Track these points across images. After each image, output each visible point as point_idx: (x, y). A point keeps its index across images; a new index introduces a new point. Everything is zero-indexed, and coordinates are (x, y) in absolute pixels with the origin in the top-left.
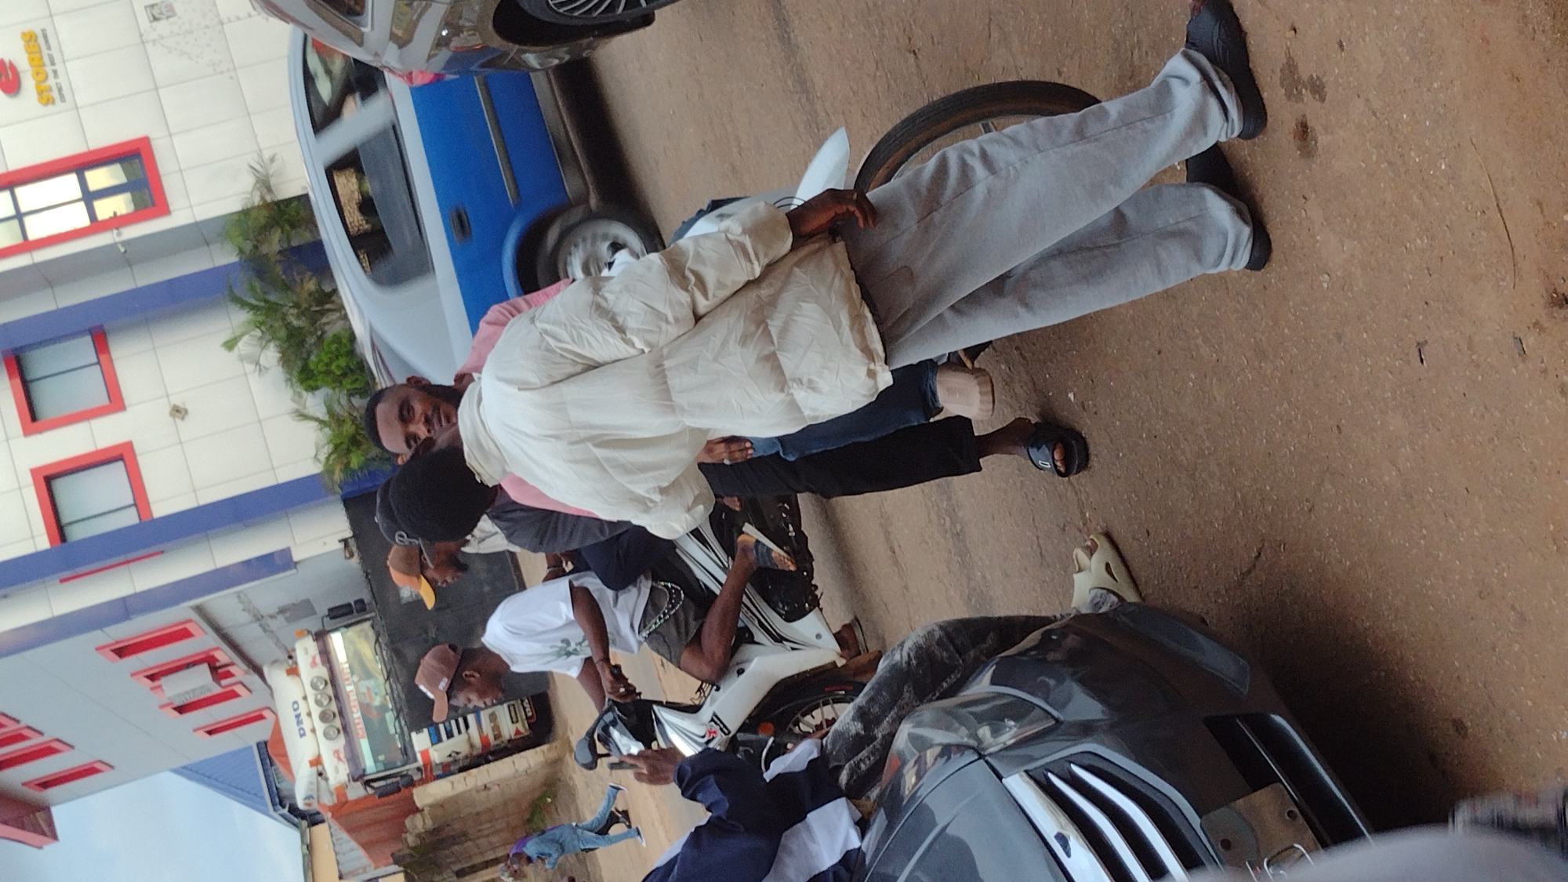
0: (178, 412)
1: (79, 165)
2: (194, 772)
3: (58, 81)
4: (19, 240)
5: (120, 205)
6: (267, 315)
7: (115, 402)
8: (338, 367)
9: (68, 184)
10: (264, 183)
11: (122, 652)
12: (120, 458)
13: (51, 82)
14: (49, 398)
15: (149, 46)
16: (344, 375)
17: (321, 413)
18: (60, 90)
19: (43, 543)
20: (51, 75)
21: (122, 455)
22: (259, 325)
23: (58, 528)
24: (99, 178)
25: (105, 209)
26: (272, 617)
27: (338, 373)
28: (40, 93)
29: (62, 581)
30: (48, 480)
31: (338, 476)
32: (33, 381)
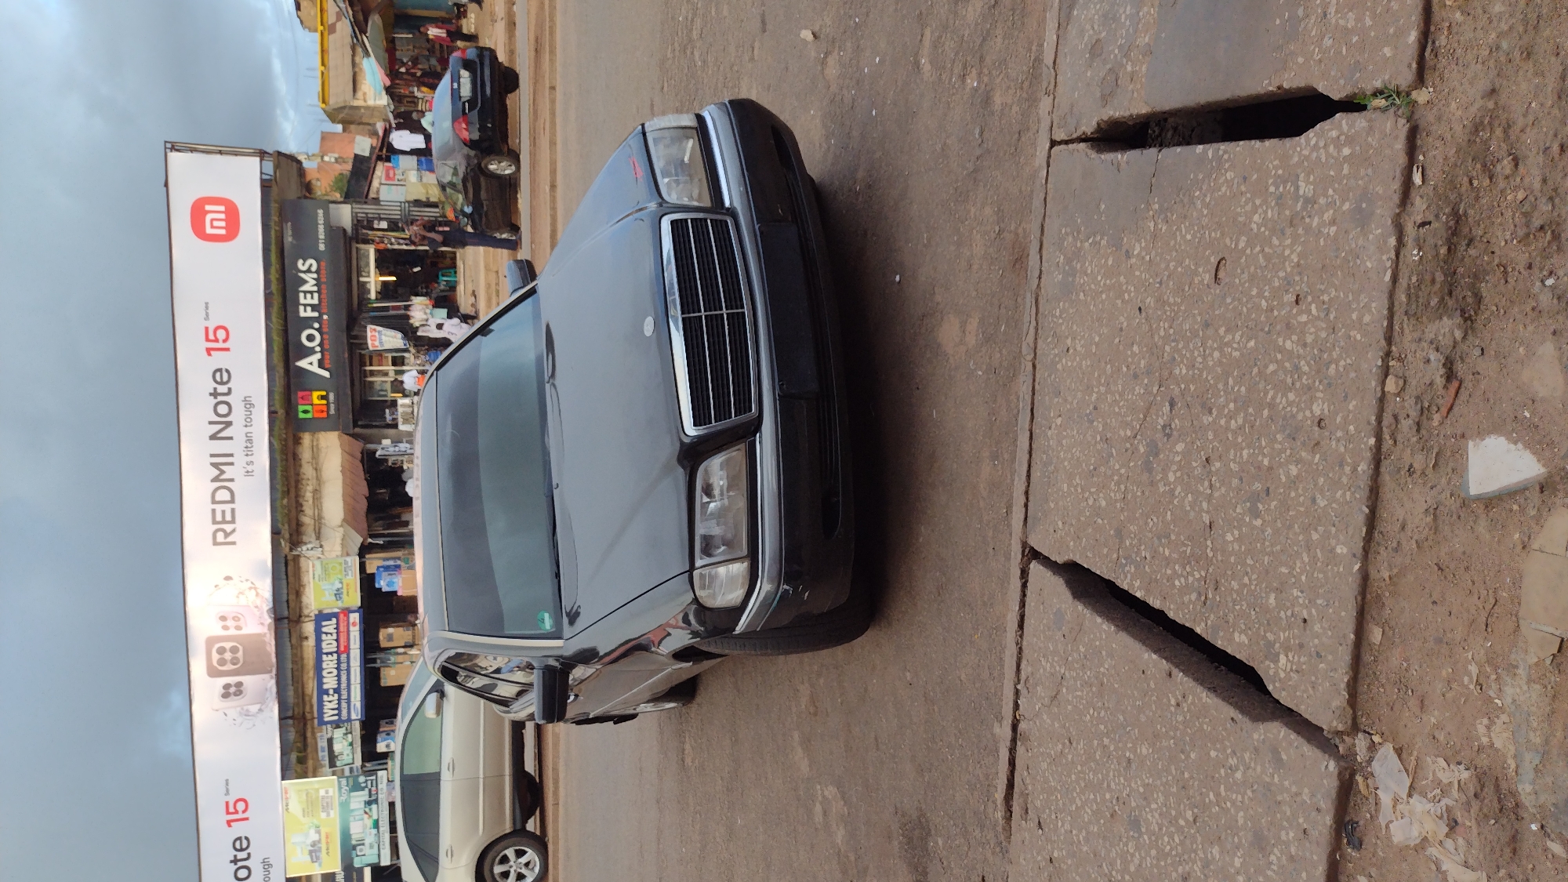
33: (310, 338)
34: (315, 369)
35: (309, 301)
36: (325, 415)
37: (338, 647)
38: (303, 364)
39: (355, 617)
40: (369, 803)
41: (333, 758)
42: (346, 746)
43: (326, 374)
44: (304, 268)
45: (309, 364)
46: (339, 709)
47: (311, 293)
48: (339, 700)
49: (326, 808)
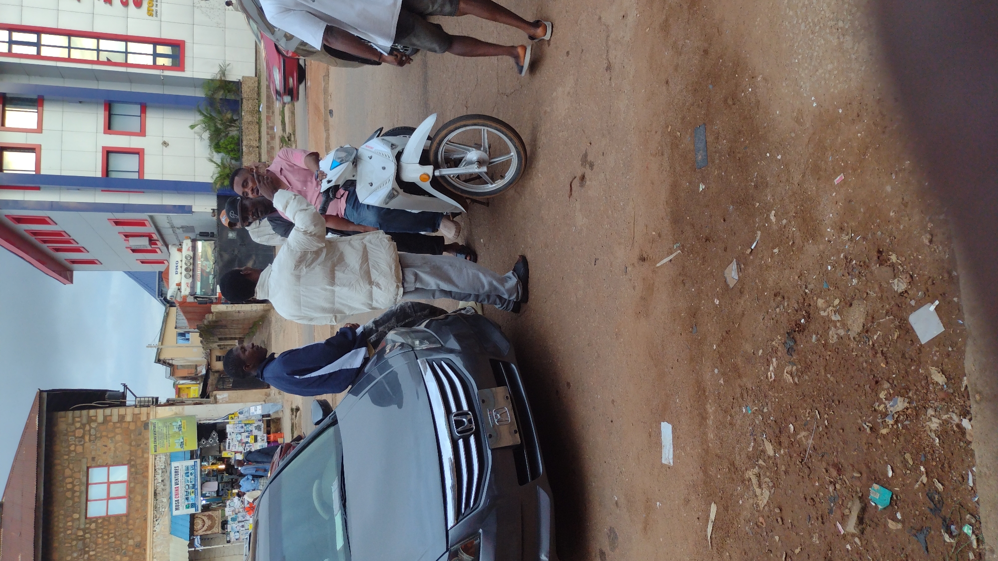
0: (165, 144)
1: (156, 42)
2: (132, 275)
3: (157, 8)
4: (124, 62)
5: (166, 62)
6: (209, 121)
7: (142, 133)
8: (230, 147)
9: (149, 48)
10: (223, 72)
11: (118, 223)
12: (138, 153)
13: (154, 8)
14: (118, 122)
15: (195, 8)
16: (232, 151)
17: (219, 162)
18: (157, 12)
19: (99, 174)
20: (155, 5)
21: (139, 153)
22: (204, 122)
23: (106, 170)
24: (161, 49)
25: (161, 61)
26: (178, 228)
27: (230, 149)
28: (149, 11)
29: (102, 191)
30: (108, 153)
31: (218, 186)
32: (113, 114)
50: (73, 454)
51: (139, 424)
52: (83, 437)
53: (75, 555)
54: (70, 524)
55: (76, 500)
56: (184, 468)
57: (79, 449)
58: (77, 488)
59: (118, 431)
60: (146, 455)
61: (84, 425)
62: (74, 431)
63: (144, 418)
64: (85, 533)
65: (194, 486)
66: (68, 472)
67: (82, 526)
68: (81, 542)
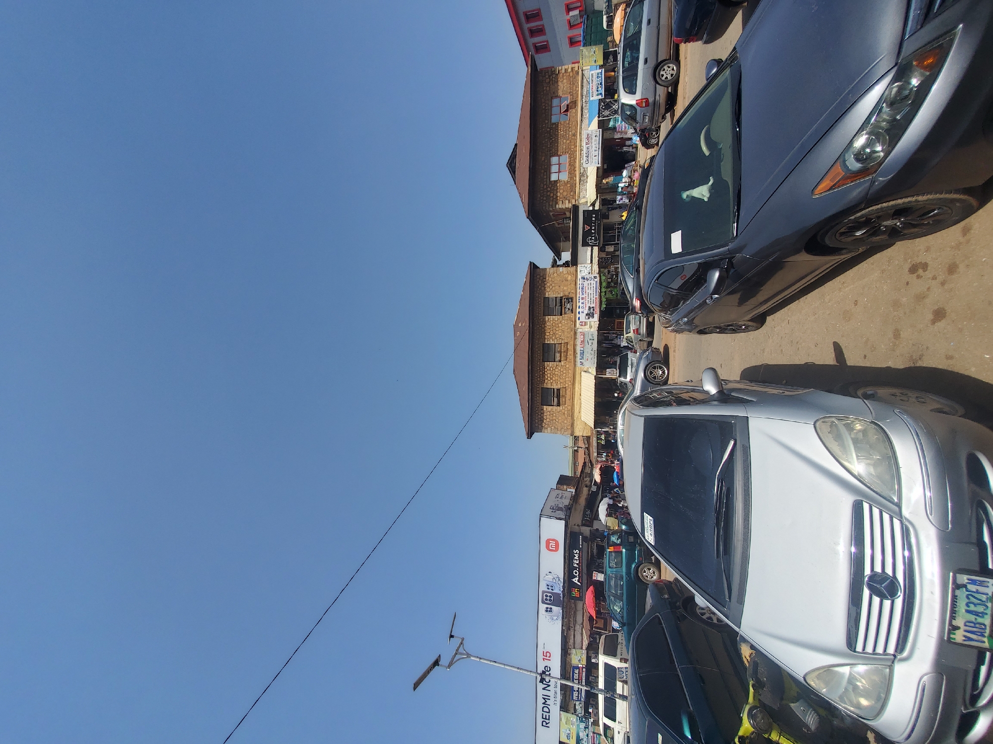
33: (576, 573)
34: (576, 582)
35: (576, 562)
36: (579, 596)
37: (579, 678)
38: (574, 580)
39: (584, 670)
40: (585, 728)
41: (575, 710)
42: (579, 707)
43: (580, 584)
44: (575, 552)
45: (576, 580)
46: (578, 696)
47: (577, 560)
48: (578, 694)
49: (573, 724)
50: (545, 92)
51: (574, 72)
52: (549, 82)
53: (546, 140)
54: (544, 125)
55: (547, 113)
56: (596, 74)
57: (548, 88)
58: (547, 108)
59: (565, 77)
60: (577, 89)
61: (549, 76)
62: (545, 80)
63: (576, 69)
64: (550, 130)
65: (601, 84)
66: (543, 100)
67: (549, 127)
68: (549, 134)
